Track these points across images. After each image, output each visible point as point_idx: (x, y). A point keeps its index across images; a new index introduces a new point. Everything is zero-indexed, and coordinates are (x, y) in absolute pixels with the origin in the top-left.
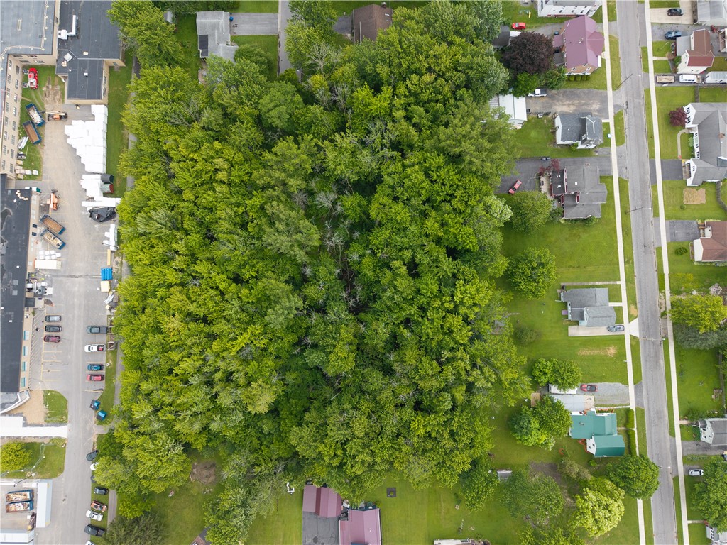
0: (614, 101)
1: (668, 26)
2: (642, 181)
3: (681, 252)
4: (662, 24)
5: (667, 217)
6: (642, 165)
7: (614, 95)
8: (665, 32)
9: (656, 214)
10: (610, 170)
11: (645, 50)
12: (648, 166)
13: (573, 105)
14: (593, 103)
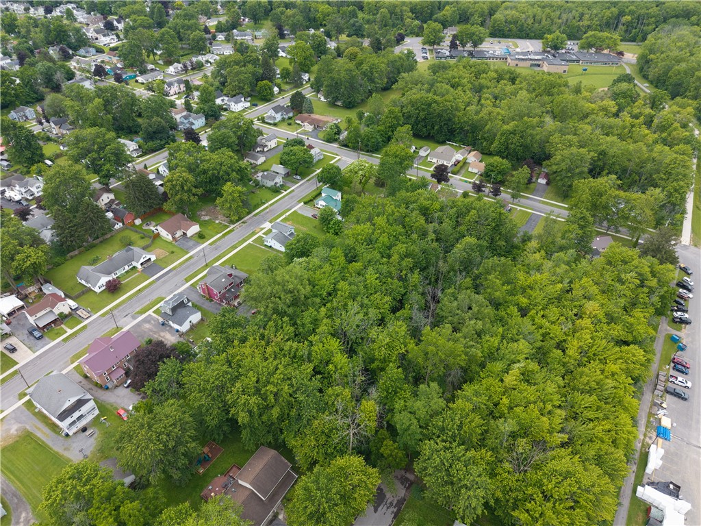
0: (131, 322)
1: (27, 344)
2: (176, 275)
3: (201, 236)
4: (29, 348)
5: (187, 253)
6: (165, 282)
7: (126, 326)
8: (37, 341)
9: (191, 257)
10: (187, 288)
11: (65, 340)
12: (163, 279)
13: (160, 336)
14: (146, 328)
